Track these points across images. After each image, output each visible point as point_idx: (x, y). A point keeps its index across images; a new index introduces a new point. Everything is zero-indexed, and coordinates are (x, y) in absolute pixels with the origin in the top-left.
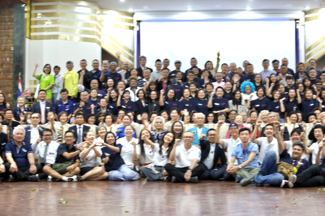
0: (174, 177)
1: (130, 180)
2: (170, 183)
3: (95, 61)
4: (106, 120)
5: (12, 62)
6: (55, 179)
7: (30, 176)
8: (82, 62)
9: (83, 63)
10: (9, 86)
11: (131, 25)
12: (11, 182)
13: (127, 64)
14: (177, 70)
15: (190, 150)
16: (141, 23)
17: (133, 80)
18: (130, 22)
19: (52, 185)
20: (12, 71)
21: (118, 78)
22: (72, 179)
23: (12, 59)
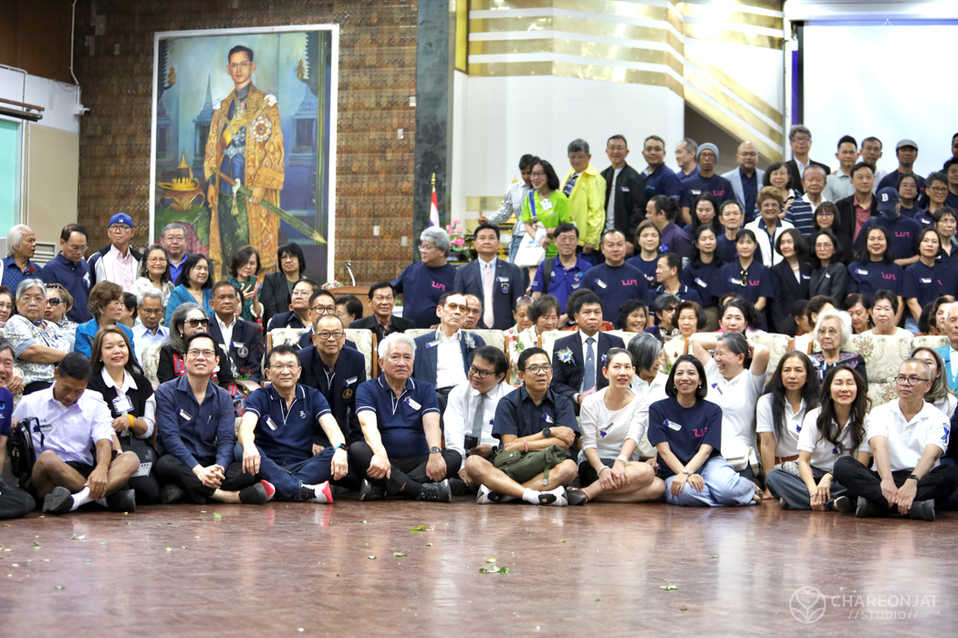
0: (861, 501)
1: (729, 505)
2: (849, 519)
3: (650, 140)
4: (680, 322)
5: (413, 142)
6: (498, 497)
7: (425, 485)
8: (612, 142)
9: (617, 146)
10: (403, 214)
11: (777, 34)
12: (365, 500)
13: (752, 154)
14: (903, 171)
15: (916, 418)
16: (806, 29)
17: (770, 201)
18: (773, 27)
19: (491, 514)
20: (411, 170)
21: (721, 193)
22: (553, 498)
23: (412, 134)
